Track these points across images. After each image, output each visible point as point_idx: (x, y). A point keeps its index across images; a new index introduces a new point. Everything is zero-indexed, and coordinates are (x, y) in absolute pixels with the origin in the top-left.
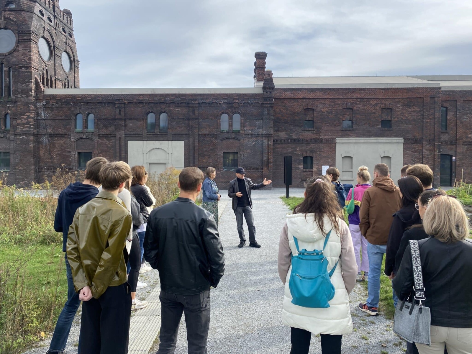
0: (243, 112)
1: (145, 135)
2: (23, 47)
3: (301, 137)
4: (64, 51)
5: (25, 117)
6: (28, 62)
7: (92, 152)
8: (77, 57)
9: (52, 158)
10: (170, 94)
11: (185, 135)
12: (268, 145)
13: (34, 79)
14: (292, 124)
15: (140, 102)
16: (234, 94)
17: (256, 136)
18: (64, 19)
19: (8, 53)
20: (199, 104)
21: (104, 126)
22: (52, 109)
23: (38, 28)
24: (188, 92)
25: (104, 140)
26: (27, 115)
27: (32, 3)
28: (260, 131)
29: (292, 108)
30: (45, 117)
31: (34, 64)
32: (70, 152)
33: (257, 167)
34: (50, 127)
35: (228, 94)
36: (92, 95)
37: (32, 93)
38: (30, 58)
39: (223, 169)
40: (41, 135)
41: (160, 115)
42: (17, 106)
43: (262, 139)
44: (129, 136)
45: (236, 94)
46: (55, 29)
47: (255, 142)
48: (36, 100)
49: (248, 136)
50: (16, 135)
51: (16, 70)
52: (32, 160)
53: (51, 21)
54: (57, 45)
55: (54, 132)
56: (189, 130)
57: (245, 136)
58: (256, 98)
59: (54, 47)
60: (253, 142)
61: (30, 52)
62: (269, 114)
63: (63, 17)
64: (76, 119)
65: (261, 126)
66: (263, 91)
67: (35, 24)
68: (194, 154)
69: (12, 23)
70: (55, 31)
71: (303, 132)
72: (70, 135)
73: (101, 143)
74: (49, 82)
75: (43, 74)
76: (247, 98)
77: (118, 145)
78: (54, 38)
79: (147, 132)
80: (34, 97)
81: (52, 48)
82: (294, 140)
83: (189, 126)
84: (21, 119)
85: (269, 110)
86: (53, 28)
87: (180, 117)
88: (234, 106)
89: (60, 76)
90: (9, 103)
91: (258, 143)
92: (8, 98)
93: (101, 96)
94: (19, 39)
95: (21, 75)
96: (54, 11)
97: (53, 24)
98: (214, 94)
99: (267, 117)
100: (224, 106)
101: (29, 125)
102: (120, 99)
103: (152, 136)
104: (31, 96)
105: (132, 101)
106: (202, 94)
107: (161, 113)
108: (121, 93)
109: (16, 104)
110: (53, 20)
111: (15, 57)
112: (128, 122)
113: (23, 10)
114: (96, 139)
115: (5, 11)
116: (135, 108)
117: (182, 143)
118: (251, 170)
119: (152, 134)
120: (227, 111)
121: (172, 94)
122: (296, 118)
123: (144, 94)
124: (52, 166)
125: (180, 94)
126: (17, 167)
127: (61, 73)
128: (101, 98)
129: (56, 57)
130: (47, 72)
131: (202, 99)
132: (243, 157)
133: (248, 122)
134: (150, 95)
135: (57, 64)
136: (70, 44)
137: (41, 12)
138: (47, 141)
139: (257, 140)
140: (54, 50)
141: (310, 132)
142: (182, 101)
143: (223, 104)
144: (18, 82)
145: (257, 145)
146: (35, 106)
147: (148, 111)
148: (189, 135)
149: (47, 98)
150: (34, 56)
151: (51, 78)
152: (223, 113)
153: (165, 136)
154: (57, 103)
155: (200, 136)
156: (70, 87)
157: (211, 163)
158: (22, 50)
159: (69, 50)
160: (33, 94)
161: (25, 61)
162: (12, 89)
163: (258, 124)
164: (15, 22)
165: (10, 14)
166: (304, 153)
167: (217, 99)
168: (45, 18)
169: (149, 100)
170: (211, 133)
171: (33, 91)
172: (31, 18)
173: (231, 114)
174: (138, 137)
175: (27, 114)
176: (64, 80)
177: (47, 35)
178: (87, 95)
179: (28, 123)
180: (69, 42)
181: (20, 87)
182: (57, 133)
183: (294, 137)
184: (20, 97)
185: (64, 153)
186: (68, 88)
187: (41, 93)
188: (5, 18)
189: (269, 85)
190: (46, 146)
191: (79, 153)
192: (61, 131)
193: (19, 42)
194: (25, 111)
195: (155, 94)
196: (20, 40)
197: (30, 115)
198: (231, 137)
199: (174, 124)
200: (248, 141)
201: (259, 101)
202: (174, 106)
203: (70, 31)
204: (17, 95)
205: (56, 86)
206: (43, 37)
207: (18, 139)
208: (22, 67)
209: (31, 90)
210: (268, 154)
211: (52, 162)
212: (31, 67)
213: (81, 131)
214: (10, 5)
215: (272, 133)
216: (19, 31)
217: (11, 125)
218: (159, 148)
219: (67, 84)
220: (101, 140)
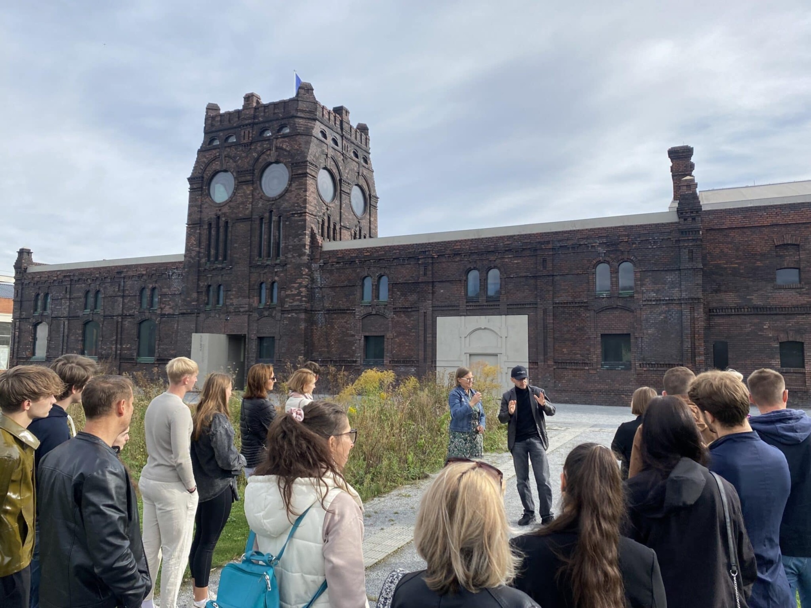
0: (639, 258)
1: (463, 307)
2: (297, 186)
3: (773, 303)
4: (356, 185)
5: (296, 285)
6: (303, 206)
7: (383, 336)
8: (375, 191)
9: (329, 346)
10: (504, 237)
11: (530, 304)
12: (693, 320)
13: (310, 230)
14: (749, 277)
15: (457, 254)
16: (620, 227)
17: (668, 302)
18: (356, 138)
19: (279, 195)
20: (553, 249)
21: (402, 295)
22: (331, 272)
23: (317, 155)
24: (535, 232)
25: (402, 317)
26: (297, 283)
27: (310, 122)
28: (676, 293)
29: (749, 245)
30: (321, 284)
31: (310, 208)
32: (353, 336)
33: (671, 363)
34: (328, 298)
35: (607, 228)
36: (385, 247)
37: (305, 249)
38: (305, 200)
39: (602, 365)
40: (316, 311)
41: (487, 273)
42: (286, 270)
43: (680, 309)
44: (438, 309)
45: (624, 227)
46: (343, 154)
47: (665, 313)
48: (312, 260)
49: (650, 303)
50: (283, 312)
51: (288, 219)
52: (303, 348)
53: (336, 144)
54: (344, 178)
55: (333, 307)
56: (536, 294)
57: (644, 303)
58: (663, 230)
59: (340, 180)
60: (660, 314)
61: (306, 191)
62: (691, 259)
63: (354, 135)
64: (363, 285)
65: (677, 283)
66: (679, 218)
67: (313, 152)
68: (545, 338)
69: (285, 153)
70: (342, 157)
71: (776, 291)
72: (354, 310)
73: (398, 321)
74: (332, 232)
75: (323, 221)
76: (646, 232)
77: (421, 324)
78: (341, 168)
79: (467, 302)
80: (309, 255)
81: (337, 182)
82: (756, 308)
83: (536, 289)
84: (290, 288)
85: (691, 252)
86: (339, 154)
87: (521, 275)
88: (621, 249)
89: (348, 222)
90: (277, 266)
91: (671, 315)
92: (276, 259)
93: (399, 248)
94: (292, 175)
95: (293, 225)
96: (342, 129)
97: (339, 148)
98: (583, 230)
99: (689, 265)
100: (600, 249)
101: (300, 297)
102: (426, 251)
103: (474, 308)
104: (304, 254)
105: (443, 252)
106: (560, 232)
107: (490, 269)
108: (427, 242)
109: (285, 268)
110: (339, 142)
111: (287, 201)
112: (438, 285)
113: (299, 134)
114: (390, 314)
115: (277, 138)
116: (449, 264)
117: (524, 319)
118: (659, 369)
119: (474, 304)
120: (607, 259)
121: (508, 236)
122: (759, 264)
123: (462, 241)
124: (329, 358)
125: (522, 235)
126: (283, 360)
127: (350, 217)
128: (398, 251)
129: (343, 195)
130: (329, 218)
131: (559, 241)
132: (642, 342)
133: (650, 276)
134: (472, 240)
135: (344, 205)
136: (365, 174)
137: (324, 134)
138: (323, 320)
139: (669, 311)
140: (341, 185)
141: (793, 291)
142: (524, 247)
143: (598, 246)
144: (290, 236)
145: (670, 319)
146: (309, 268)
147: (468, 267)
148: (536, 304)
149: (326, 257)
150: (311, 197)
151: (335, 226)
152: (599, 262)
153: (495, 307)
154: (338, 263)
155: (557, 305)
156: (362, 237)
157: (578, 354)
158: (296, 189)
159: (362, 182)
160: (307, 251)
161: (299, 206)
162: (282, 245)
163: (669, 279)
164: (289, 152)
165: (283, 142)
166: (782, 336)
167: (587, 238)
168: (329, 141)
169: (470, 250)
170: (577, 300)
171: (307, 247)
172: (308, 143)
173: (616, 264)
174: (452, 310)
175: (299, 281)
176: (354, 228)
177: (331, 165)
178: (379, 247)
179: (299, 294)
180: (362, 171)
181: (292, 243)
182: (336, 307)
183: (757, 301)
184: (291, 256)
185: (345, 338)
186: (360, 238)
187: (318, 249)
188: (277, 148)
189: (690, 206)
190: (321, 327)
191: (366, 338)
192: (342, 304)
193: (292, 180)
194: (297, 276)
195: (479, 239)
196: (294, 176)
197: (301, 283)
198: (615, 306)
199: (510, 286)
200: (651, 312)
201: (670, 237)
202: (510, 256)
203: (366, 154)
204: (287, 253)
205: (342, 237)
206: (325, 168)
207: (286, 317)
208: (295, 214)
209: (304, 245)
210: (693, 338)
211: (328, 352)
212: (306, 213)
213: (370, 303)
214: (284, 129)
215: (700, 295)
216: (292, 164)
217: (279, 298)
218: (485, 329)
219: (358, 233)
220: (397, 316)
